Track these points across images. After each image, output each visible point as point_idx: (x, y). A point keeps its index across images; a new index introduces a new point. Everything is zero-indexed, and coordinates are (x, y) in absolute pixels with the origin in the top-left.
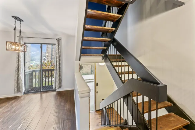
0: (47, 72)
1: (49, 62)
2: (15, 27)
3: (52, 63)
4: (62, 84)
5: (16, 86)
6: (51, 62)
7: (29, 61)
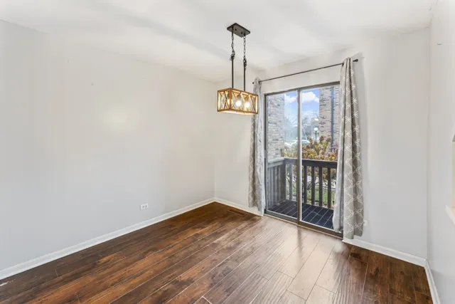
0: (317, 169)
1: (324, 141)
2: (233, 51)
3: (332, 143)
4: (365, 225)
5: (251, 191)
6: (331, 140)
7: (281, 137)
